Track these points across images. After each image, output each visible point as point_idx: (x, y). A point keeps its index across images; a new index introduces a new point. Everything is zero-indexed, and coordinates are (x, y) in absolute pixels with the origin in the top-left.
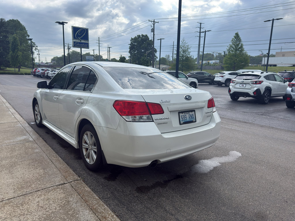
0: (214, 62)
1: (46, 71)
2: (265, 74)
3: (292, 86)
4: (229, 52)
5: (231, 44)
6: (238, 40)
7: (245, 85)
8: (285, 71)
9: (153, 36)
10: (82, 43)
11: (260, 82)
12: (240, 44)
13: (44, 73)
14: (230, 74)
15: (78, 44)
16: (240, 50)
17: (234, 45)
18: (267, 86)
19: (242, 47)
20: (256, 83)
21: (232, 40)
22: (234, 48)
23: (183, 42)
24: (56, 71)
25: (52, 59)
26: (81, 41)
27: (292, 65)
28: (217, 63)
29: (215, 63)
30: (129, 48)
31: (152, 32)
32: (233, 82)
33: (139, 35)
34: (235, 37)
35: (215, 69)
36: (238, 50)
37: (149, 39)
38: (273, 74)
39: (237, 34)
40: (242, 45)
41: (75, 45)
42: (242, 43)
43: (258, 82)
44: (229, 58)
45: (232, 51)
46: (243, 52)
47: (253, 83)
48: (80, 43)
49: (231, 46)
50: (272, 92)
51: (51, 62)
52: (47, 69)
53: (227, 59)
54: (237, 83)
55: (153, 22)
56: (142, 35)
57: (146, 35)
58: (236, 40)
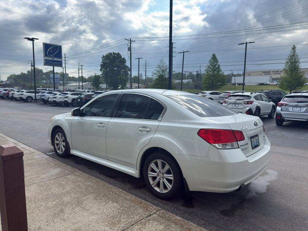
0: (187, 81)
1: (9, 91)
2: (254, 94)
3: (281, 106)
4: (208, 72)
5: (209, 64)
6: (215, 61)
7: (237, 105)
8: (262, 90)
9: (130, 54)
10: (55, 61)
11: (251, 102)
12: (217, 65)
13: (8, 94)
14: (211, 94)
15: (50, 62)
16: (217, 70)
17: (212, 65)
18: (257, 106)
19: (219, 67)
20: (248, 103)
21: (210, 61)
22: (211, 69)
23: (162, 62)
24: (23, 91)
25: (8, 77)
26: (53, 59)
27: (258, 84)
28: (190, 82)
30: (101, 66)
31: (129, 50)
32: (225, 102)
33: (110, 53)
34: (212, 58)
35: (189, 88)
36: (216, 71)
37: (122, 57)
38: (260, 95)
39: (214, 55)
40: (219, 65)
41: (47, 63)
42: (219, 64)
43: (250, 102)
44: (208, 78)
45: (210, 71)
46: (220, 72)
47: (245, 104)
48: (52, 61)
49: (209, 67)
50: (261, 111)
51: (8, 80)
52: (11, 89)
53: (206, 79)
54: (230, 103)
55: (129, 41)
56: (114, 53)
57: (118, 53)
58: (213, 61)
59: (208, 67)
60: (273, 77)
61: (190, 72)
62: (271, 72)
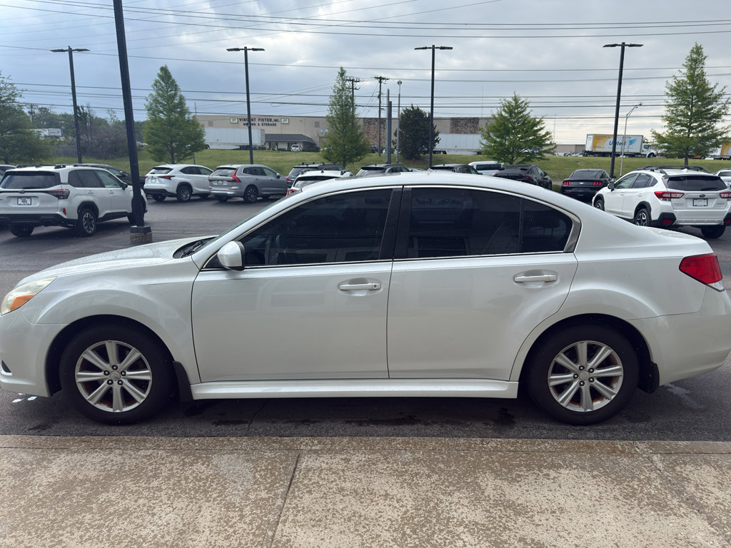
0: (47, 134)
4: (153, 114)
5: (154, 93)
6: (171, 85)
12: (177, 97)
16: (178, 110)
17: (163, 96)
19: (181, 103)
21: (155, 85)
22: (162, 106)
27: (239, 147)
28: (57, 137)
29: (49, 137)
34: (161, 77)
36: (175, 112)
39: (164, 70)
40: (182, 98)
42: (182, 93)
44: (156, 130)
45: (161, 112)
46: (186, 116)
49: (156, 101)
58: (163, 84)
59: (154, 100)
60: (266, 133)
61: (40, 106)
62: (257, 120)
